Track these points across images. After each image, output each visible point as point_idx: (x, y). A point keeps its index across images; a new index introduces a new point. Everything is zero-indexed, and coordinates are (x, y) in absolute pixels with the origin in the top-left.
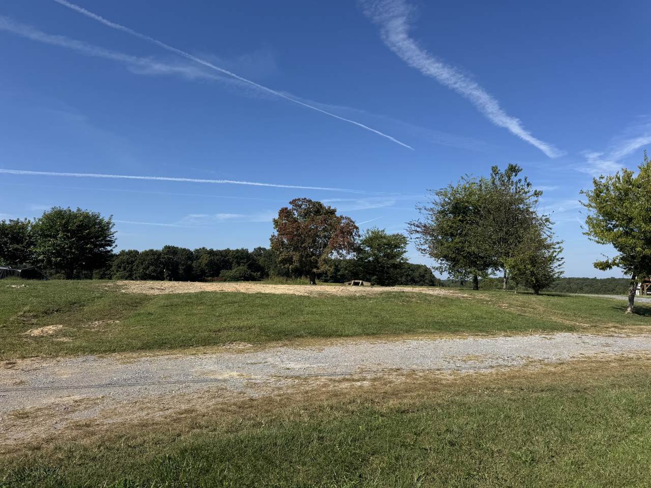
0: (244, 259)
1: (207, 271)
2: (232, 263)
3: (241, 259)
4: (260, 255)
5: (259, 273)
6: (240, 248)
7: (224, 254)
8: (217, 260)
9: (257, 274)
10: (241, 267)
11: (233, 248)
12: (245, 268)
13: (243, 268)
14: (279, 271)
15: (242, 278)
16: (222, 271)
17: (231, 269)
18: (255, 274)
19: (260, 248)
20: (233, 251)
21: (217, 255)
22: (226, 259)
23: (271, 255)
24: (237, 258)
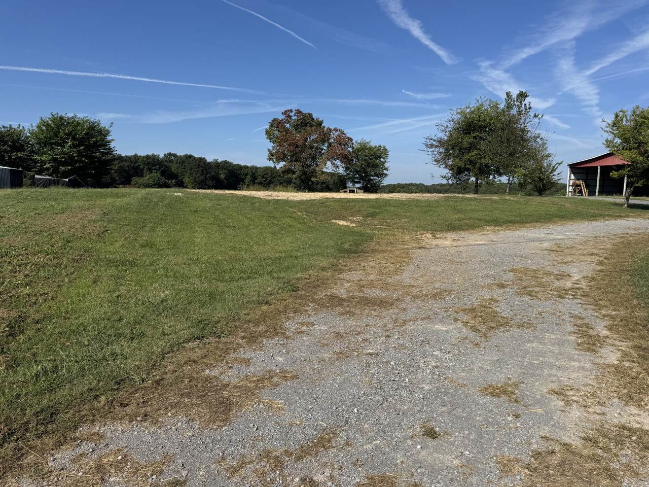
0: (155, 165)
1: (117, 178)
2: (143, 170)
3: (153, 165)
4: (171, 161)
5: (174, 181)
6: (150, 154)
7: (133, 159)
8: (127, 167)
9: (171, 182)
10: (153, 174)
11: (143, 153)
12: (158, 174)
13: (156, 175)
14: (195, 178)
15: (157, 186)
16: (134, 178)
17: (142, 175)
18: (170, 181)
19: (170, 154)
20: (144, 157)
21: (126, 161)
22: (136, 165)
23: (184, 162)
24: (148, 164)
